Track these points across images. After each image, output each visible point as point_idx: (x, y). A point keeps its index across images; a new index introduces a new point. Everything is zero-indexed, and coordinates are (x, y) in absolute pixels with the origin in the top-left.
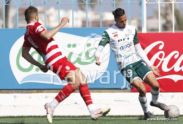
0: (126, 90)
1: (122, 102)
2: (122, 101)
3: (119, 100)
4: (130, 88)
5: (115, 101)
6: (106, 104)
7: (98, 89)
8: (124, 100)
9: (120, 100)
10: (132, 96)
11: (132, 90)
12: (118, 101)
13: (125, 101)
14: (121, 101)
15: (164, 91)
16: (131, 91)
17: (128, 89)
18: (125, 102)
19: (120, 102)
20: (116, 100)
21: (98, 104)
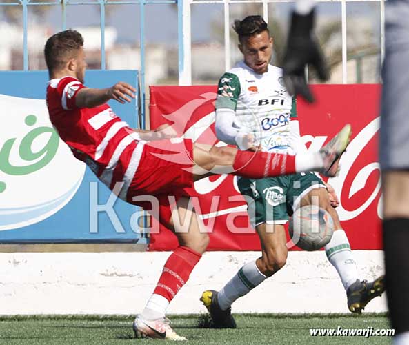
0: (136, 245)
1: (122, 277)
2: (122, 275)
3: (113, 272)
4: (145, 239)
5: (103, 274)
6: (79, 285)
7: (55, 243)
8: (128, 274)
9: (118, 273)
10: (152, 263)
11: (151, 245)
12: (112, 275)
13: (131, 276)
14: (120, 276)
15: (241, 246)
16: (149, 246)
17: (138, 242)
18: (132, 278)
19: (118, 277)
20: (106, 273)
21: (57, 284)
